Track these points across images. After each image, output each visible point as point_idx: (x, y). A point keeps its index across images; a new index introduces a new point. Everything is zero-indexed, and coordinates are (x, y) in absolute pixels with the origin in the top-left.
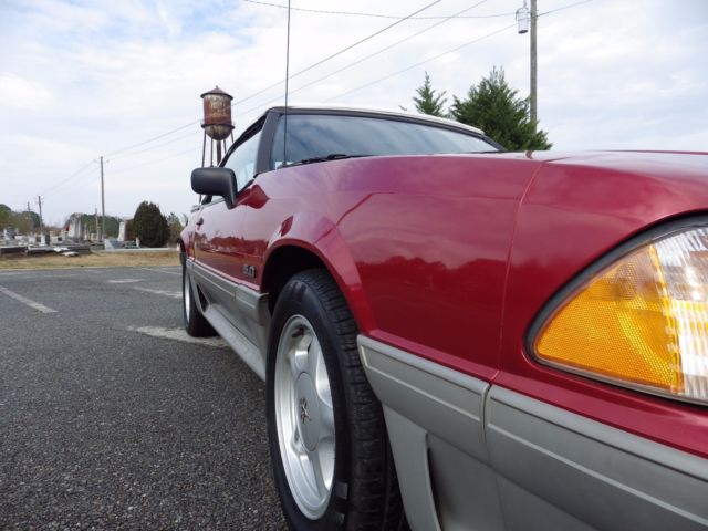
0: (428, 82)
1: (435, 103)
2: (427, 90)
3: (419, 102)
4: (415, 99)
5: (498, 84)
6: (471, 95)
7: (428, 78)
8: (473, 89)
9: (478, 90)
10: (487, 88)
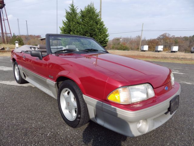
0: (73, 3)
1: (75, 9)
2: (73, 5)
3: (70, 8)
4: (69, 7)
5: (92, 7)
6: (85, 9)
7: (73, 1)
8: (85, 7)
9: (87, 7)
10: (89, 7)
